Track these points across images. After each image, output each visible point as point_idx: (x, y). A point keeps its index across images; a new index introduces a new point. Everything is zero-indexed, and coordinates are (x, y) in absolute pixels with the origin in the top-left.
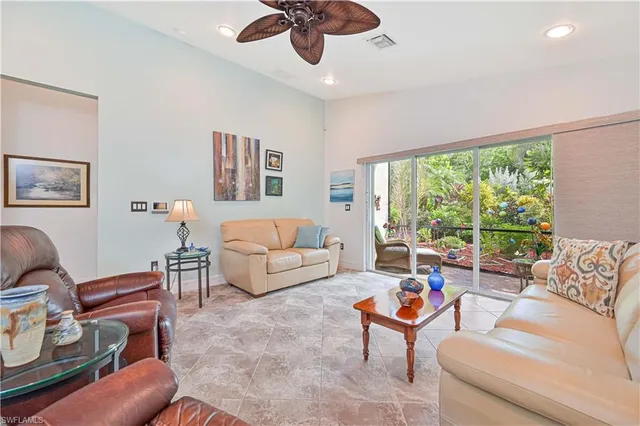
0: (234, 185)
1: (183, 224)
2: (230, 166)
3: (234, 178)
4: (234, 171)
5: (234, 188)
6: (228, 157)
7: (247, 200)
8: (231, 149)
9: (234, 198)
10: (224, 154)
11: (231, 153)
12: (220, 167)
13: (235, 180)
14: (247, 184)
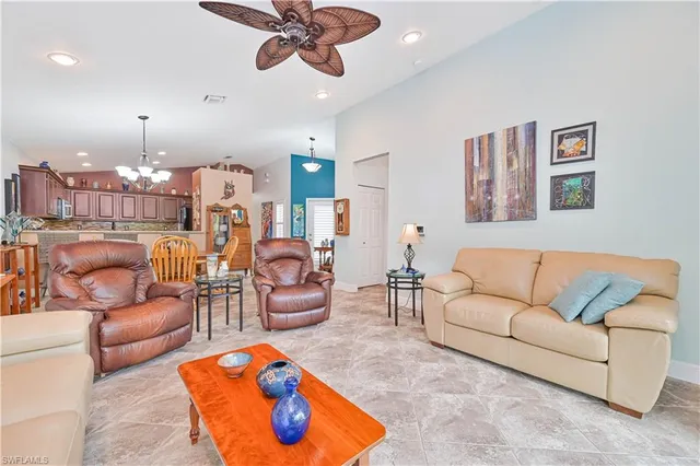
0: (491, 200)
1: (409, 246)
2: (484, 177)
3: (489, 192)
4: (490, 182)
5: (490, 205)
6: (482, 166)
7: (510, 219)
8: (486, 154)
9: (489, 218)
10: (476, 164)
11: (486, 159)
12: (472, 180)
13: (490, 194)
14: (510, 196)
